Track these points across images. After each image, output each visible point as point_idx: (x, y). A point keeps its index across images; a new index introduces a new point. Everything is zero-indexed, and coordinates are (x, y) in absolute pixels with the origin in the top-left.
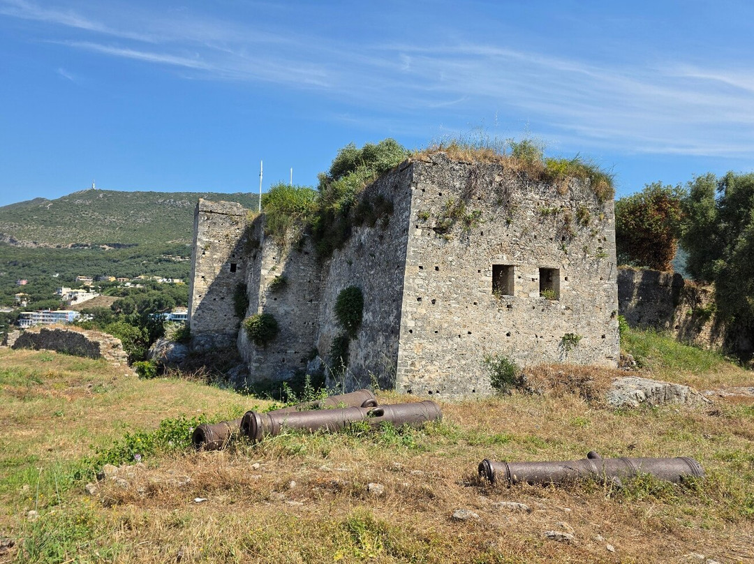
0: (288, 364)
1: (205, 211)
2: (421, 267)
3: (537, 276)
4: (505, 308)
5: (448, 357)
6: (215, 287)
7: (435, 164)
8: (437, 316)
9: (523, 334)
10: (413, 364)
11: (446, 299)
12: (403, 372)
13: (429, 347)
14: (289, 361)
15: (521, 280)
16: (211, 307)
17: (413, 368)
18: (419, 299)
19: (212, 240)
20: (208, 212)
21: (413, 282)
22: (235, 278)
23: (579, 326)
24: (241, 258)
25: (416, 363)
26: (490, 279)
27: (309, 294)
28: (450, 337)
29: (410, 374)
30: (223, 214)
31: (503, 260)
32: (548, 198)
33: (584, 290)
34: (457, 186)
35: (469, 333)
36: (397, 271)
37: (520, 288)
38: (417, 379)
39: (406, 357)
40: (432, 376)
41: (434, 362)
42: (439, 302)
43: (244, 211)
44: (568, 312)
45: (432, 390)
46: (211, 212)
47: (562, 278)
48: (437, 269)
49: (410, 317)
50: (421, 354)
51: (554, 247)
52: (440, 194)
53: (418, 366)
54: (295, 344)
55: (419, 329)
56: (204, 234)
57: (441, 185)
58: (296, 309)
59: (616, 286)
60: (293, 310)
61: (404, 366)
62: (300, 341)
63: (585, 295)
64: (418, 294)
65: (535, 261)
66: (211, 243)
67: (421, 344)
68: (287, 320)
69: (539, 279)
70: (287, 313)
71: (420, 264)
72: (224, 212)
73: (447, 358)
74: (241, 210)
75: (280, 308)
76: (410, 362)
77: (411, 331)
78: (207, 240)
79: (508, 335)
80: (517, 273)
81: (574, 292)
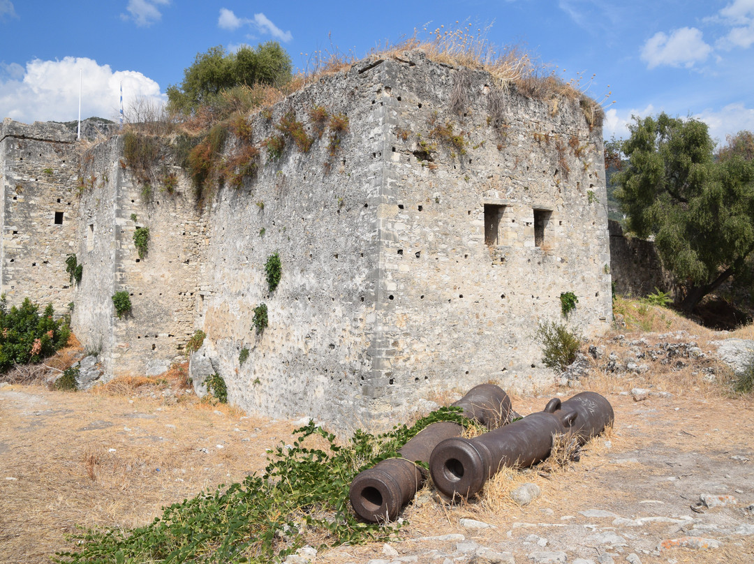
0: (160, 352)
1: (15, 137)
2: (401, 207)
3: (532, 220)
4: (499, 261)
5: (438, 330)
6: (33, 247)
7: (412, 64)
8: (422, 274)
9: (519, 295)
10: (395, 344)
11: (432, 250)
12: (384, 355)
13: (414, 318)
14: (162, 348)
15: (515, 225)
16: (30, 276)
17: (396, 348)
18: (400, 252)
19: (26, 178)
20: (20, 137)
21: (393, 227)
22: (62, 232)
23: (574, 282)
24: (69, 204)
25: (400, 341)
26: (482, 223)
27: (185, 253)
28: (439, 303)
29: (392, 358)
30: (42, 140)
31: (495, 199)
32: (539, 120)
33: (578, 237)
34: (440, 96)
35: (461, 296)
36: (362, 213)
37: (514, 235)
38: (400, 363)
39: (387, 334)
40: (420, 357)
41: (422, 339)
42: (425, 255)
43: (71, 137)
44: (563, 265)
45: (419, 376)
46: (23, 137)
47: (556, 222)
48: (420, 208)
49: (390, 277)
50: (405, 328)
51: (548, 181)
52: (420, 106)
53: (402, 345)
54: (168, 324)
55: (402, 294)
56: (14, 170)
57: (421, 93)
58: (167, 274)
59: (607, 232)
60: (163, 276)
61: (384, 347)
62: (176, 319)
63: (580, 243)
64: (398, 245)
65: (529, 200)
66: (25, 182)
67: (405, 314)
68: (154, 291)
69: (533, 224)
70: (154, 281)
71: (400, 202)
72: (43, 138)
73: (437, 332)
74: (68, 135)
75: (145, 273)
76: (392, 341)
77: (391, 297)
78: (20, 178)
79: (503, 296)
80: (511, 216)
81: (569, 240)
